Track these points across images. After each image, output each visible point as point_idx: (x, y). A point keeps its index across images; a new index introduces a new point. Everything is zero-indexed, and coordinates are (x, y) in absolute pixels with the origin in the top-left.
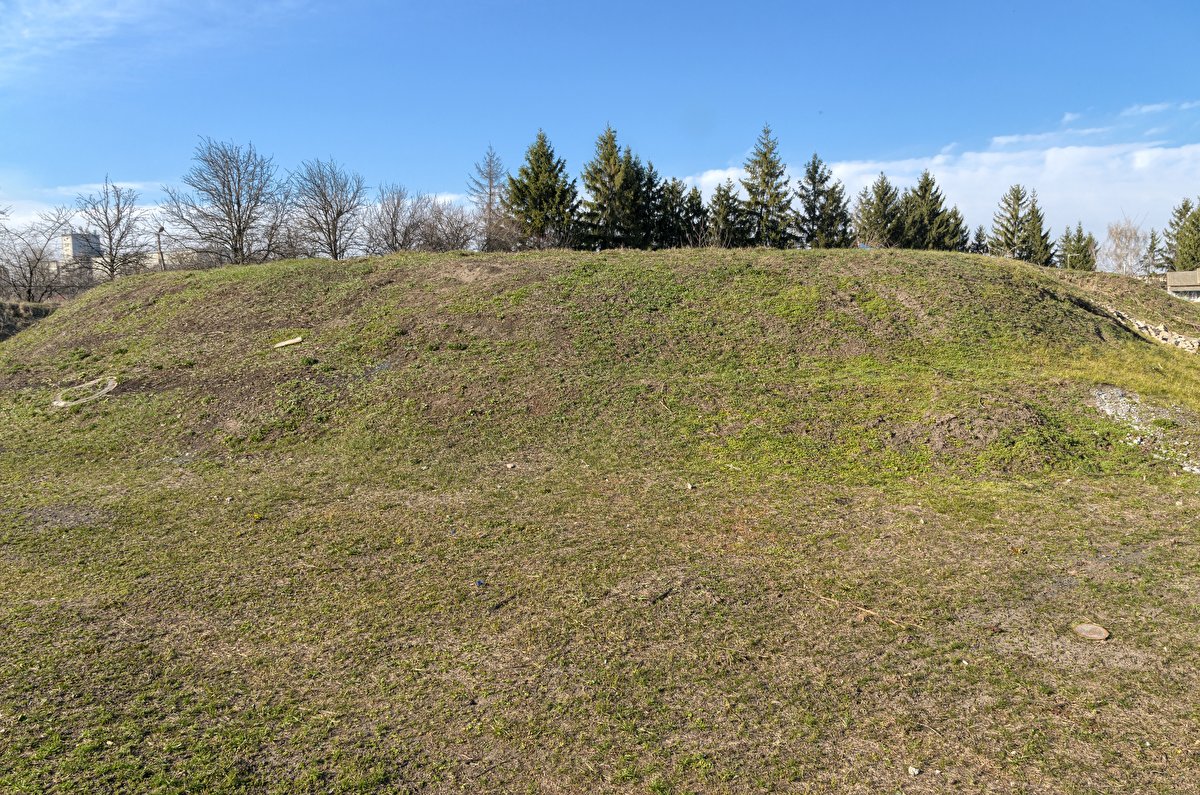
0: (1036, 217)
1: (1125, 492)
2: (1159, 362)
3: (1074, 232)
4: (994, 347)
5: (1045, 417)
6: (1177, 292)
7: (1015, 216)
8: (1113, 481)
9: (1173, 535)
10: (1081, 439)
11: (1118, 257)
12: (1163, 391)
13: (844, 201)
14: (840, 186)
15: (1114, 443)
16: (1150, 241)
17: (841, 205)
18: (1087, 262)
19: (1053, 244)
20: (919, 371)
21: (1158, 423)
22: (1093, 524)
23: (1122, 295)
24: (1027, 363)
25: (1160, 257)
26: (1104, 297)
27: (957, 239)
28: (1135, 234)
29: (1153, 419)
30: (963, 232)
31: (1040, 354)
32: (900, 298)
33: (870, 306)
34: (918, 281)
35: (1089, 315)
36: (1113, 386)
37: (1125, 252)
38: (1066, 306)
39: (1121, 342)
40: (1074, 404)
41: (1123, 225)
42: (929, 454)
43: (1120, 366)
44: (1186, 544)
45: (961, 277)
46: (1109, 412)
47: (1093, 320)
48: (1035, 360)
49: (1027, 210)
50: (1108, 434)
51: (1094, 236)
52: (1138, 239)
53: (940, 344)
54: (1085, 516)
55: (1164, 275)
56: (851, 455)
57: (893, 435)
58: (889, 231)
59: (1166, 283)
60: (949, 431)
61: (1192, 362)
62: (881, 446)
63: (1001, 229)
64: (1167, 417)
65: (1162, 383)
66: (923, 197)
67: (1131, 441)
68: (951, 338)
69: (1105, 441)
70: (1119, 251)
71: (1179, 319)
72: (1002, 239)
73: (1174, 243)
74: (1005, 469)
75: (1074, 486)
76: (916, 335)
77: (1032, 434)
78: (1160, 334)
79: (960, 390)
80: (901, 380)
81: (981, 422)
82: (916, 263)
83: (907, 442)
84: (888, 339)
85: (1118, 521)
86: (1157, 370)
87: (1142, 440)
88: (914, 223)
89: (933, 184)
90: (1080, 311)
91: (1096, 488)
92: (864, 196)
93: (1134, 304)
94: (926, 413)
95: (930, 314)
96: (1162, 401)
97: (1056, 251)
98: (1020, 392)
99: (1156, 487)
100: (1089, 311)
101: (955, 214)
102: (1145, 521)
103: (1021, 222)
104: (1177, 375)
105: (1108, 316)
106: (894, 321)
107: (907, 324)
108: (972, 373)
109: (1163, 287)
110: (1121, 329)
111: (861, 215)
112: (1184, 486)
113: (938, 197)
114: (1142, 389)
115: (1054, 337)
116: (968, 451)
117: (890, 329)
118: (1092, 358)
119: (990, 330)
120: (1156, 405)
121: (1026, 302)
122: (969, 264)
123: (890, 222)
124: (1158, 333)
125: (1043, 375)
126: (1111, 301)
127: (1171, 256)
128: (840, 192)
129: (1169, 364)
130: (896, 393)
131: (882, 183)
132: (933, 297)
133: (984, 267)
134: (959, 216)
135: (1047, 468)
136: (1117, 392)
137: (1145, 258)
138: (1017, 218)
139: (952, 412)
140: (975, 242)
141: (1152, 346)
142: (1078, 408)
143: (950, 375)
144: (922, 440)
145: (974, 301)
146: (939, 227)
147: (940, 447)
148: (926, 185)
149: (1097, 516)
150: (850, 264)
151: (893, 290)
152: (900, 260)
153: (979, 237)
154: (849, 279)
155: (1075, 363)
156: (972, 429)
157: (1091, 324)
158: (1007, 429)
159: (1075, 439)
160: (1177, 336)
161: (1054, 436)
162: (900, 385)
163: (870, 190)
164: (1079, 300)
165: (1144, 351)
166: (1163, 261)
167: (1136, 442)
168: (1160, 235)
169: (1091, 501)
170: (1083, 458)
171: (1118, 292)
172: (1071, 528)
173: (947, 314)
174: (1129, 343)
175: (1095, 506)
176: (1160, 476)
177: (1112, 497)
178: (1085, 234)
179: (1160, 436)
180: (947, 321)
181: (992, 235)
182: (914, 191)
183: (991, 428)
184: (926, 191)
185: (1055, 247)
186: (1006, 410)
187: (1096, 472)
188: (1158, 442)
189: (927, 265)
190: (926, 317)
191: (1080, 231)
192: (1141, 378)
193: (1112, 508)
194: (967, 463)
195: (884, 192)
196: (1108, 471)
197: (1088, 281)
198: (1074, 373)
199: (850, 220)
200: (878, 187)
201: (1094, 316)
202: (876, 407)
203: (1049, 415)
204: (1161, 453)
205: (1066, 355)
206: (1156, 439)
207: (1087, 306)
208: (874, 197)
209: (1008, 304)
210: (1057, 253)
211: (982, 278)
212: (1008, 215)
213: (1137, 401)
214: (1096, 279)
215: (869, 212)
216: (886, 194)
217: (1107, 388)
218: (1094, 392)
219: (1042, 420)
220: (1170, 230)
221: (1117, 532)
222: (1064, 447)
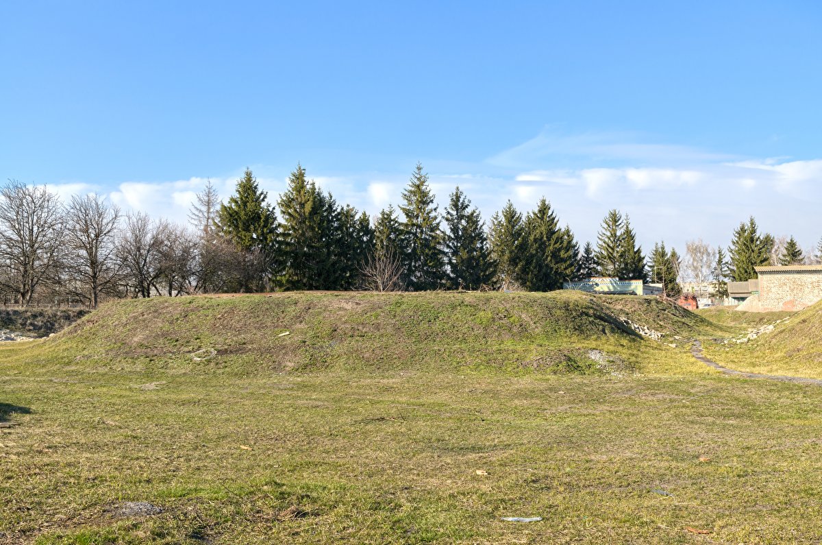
0: (629, 236)
3: (659, 249)
7: (614, 235)
11: (696, 268)
13: (480, 223)
14: (477, 212)
16: (718, 256)
17: (478, 227)
19: (645, 257)
25: (726, 269)
27: (571, 253)
28: (707, 250)
30: (575, 246)
37: (700, 264)
41: (697, 243)
49: (622, 231)
51: (675, 252)
52: (708, 254)
58: (516, 247)
59: (727, 291)
63: (604, 245)
66: (542, 218)
70: (695, 263)
72: (605, 253)
73: (736, 257)
88: (535, 240)
89: (549, 208)
92: (496, 219)
97: (648, 262)
101: (568, 232)
103: (618, 240)
110: (617, 329)
111: (494, 234)
113: (554, 219)
117: (520, 329)
123: (517, 240)
127: (735, 268)
128: (477, 216)
131: (510, 208)
132: (536, 316)
134: (571, 234)
137: (715, 269)
138: (616, 236)
140: (584, 255)
146: (556, 243)
148: (544, 209)
153: (588, 251)
163: (500, 214)
166: (729, 272)
168: (725, 251)
178: (668, 250)
181: (597, 249)
182: (535, 214)
184: (544, 214)
185: (647, 259)
191: (663, 248)
195: (511, 216)
199: (485, 239)
200: (507, 211)
208: (503, 220)
210: (649, 264)
212: (609, 234)
215: (501, 231)
216: (513, 217)
220: (733, 247)
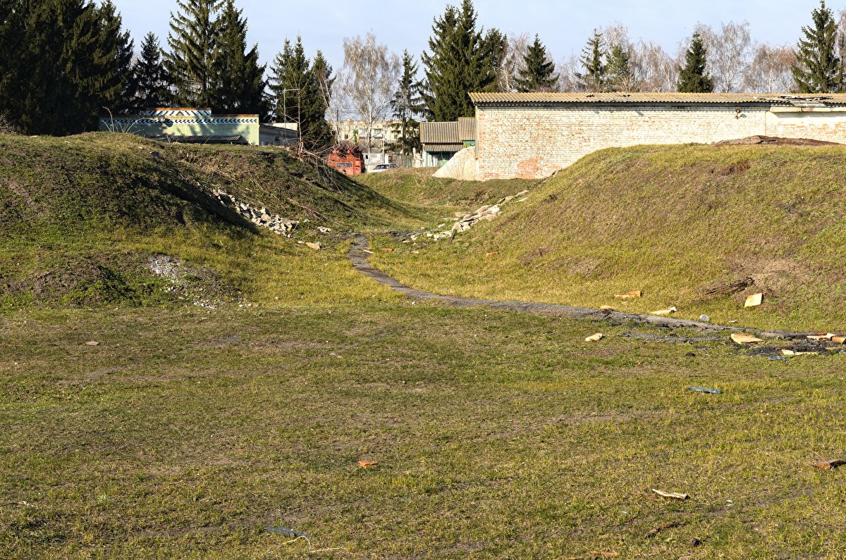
2: (221, 240)
4: (86, 227)
5: (112, 274)
10: (134, 288)
15: (155, 290)
20: (27, 245)
21: (187, 278)
24: (110, 239)
29: (185, 275)
31: (120, 232)
32: (12, 187)
34: (26, 172)
36: (165, 254)
38: (155, 192)
39: (196, 224)
40: (135, 267)
42: (32, 295)
45: (63, 168)
46: (158, 272)
48: (115, 237)
50: (153, 285)
53: (44, 225)
57: (9, 286)
60: (46, 282)
62: (2, 292)
64: (194, 274)
67: (167, 289)
68: (53, 220)
69: (150, 289)
74: (79, 303)
75: (119, 310)
76: (25, 218)
77: (99, 284)
79: (55, 257)
80: (13, 251)
81: (67, 276)
83: (18, 290)
84: (4, 221)
87: (174, 289)
90: (167, 197)
94: (30, 272)
95: (36, 201)
98: (98, 259)
100: (177, 196)
106: (8, 206)
107: (18, 209)
108: (66, 246)
115: (136, 219)
116: (57, 294)
117: (4, 213)
119: (83, 213)
122: (72, 155)
125: (117, 247)
130: (10, 260)
132: (39, 186)
133: (85, 157)
135: (105, 302)
136: (167, 259)
139: (48, 271)
142: (138, 270)
143: (50, 248)
144: (27, 289)
145: (72, 190)
147: (40, 292)
151: (6, 180)
155: (145, 240)
156: (60, 281)
158: (83, 280)
159: (130, 288)
161: (115, 285)
162: (13, 254)
167: (170, 289)
170: (131, 298)
173: (50, 200)
179: (186, 286)
180: (50, 206)
183: (73, 280)
186: (84, 269)
190: (33, 203)
194: (56, 301)
198: (139, 246)
203: (116, 274)
206: (183, 288)
209: (101, 192)
211: (82, 168)
213: (178, 264)
217: (160, 256)
218: (151, 259)
219: (110, 275)
222: (120, 292)
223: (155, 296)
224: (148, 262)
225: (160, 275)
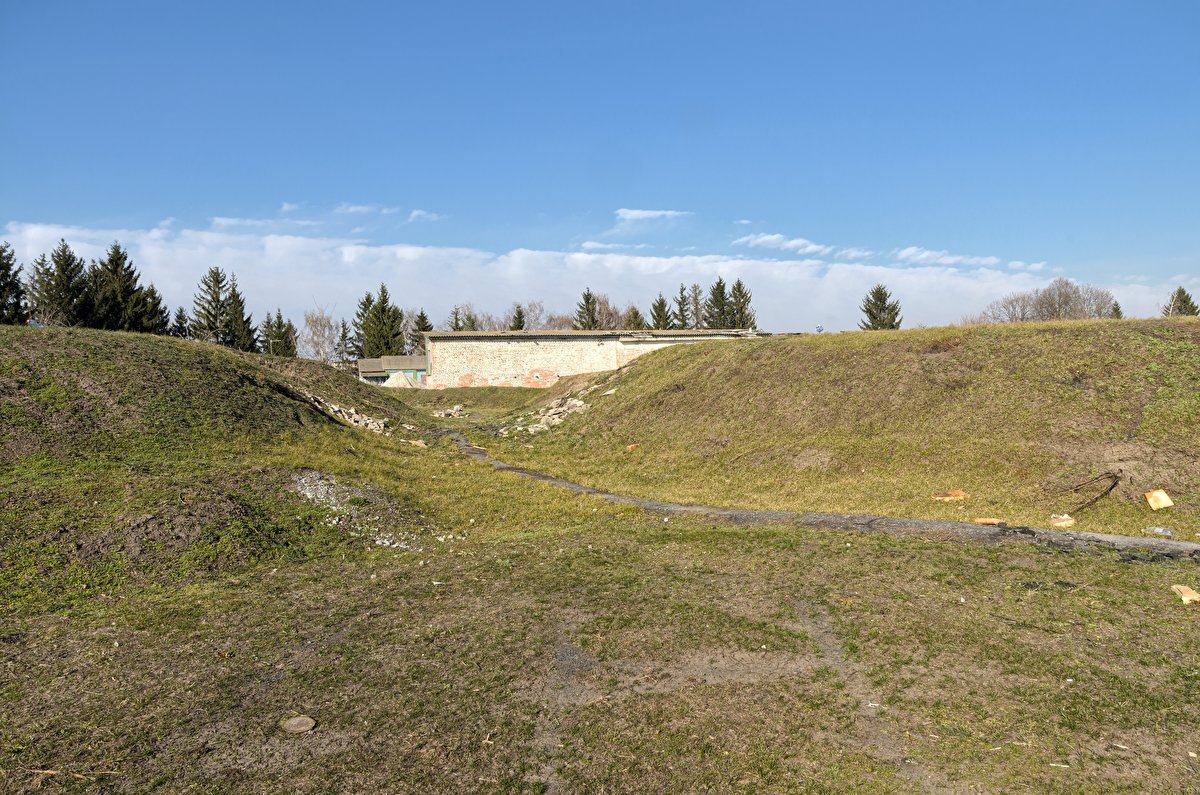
0: (236, 301)
1: (327, 573)
2: (351, 444)
3: (274, 319)
4: (194, 436)
5: (249, 506)
6: (365, 378)
7: (216, 299)
8: (316, 565)
9: (369, 608)
10: (285, 526)
11: (316, 344)
12: (356, 471)
13: (15, 268)
14: (9, 251)
15: (315, 526)
16: (341, 330)
17: (11, 273)
18: (289, 349)
19: (256, 329)
20: (110, 468)
21: (352, 502)
22: (298, 611)
23: (318, 381)
24: (229, 452)
25: (351, 345)
26: (303, 383)
27: (157, 320)
28: (329, 322)
29: (349, 498)
30: (162, 312)
31: (242, 441)
32: (83, 384)
33: (44, 395)
34: (104, 365)
35: (287, 400)
36: (311, 469)
37: (321, 339)
38: (266, 391)
39: (317, 426)
40: (277, 491)
41: (317, 314)
42: (124, 562)
43: (318, 450)
44: (380, 615)
45: (154, 361)
46: (309, 496)
47: (291, 405)
48: (237, 448)
49: (227, 294)
50: (310, 517)
51: (293, 323)
52: (331, 328)
53: (133, 435)
54: (291, 605)
55: (356, 362)
56: (24, 578)
57: (79, 547)
58: (75, 307)
59: (357, 370)
60: (147, 534)
61: (380, 442)
62: (64, 562)
63: (203, 311)
64: (359, 495)
65: (355, 464)
66: (114, 271)
67: (330, 522)
68: (146, 429)
69: (307, 524)
70: (315, 338)
71: (367, 402)
72: (204, 322)
73: (362, 332)
74: (210, 567)
75: (280, 576)
76: (104, 427)
77: (237, 527)
78: (353, 418)
79: (158, 486)
80: (87, 480)
81: (182, 519)
82: (100, 344)
83: (97, 552)
84: (70, 433)
85: (321, 604)
86: (350, 451)
87: (340, 520)
88: (105, 300)
89: (125, 258)
90: (278, 396)
91: (300, 574)
92: (42, 265)
93: (328, 389)
94: (118, 516)
95: (120, 403)
96: (355, 481)
97: (259, 336)
98: (223, 482)
99: (354, 564)
100: (288, 396)
101: (152, 292)
102: (345, 599)
103: (222, 306)
104: (367, 455)
105: (305, 401)
106: (77, 411)
107: (93, 415)
108: (171, 466)
109: (354, 373)
110: (319, 414)
111: (38, 286)
112: (377, 559)
113: (132, 273)
114: (337, 470)
115: (255, 423)
116: (169, 553)
117: (71, 422)
118: (292, 443)
119: (188, 418)
120: (349, 485)
121: (226, 387)
123: (77, 297)
124: (350, 415)
125: (245, 463)
126: (308, 387)
127: (360, 344)
128: (9, 257)
129: (360, 445)
130: (81, 496)
131: (64, 251)
132: (123, 383)
133: (180, 351)
134: (157, 295)
135: (253, 560)
136: (315, 475)
137: (339, 345)
138: (218, 301)
139: (149, 512)
140: (175, 324)
141: (345, 429)
142: (281, 495)
143: (146, 471)
144: (114, 549)
145: (170, 388)
146: (135, 306)
147: (137, 553)
148: (117, 258)
149: (302, 602)
150: (16, 344)
151: (74, 375)
152: (81, 340)
153: (181, 317)
154: (15, 362)
155: (276, 449)
156: (172, 529)
157: (290, 409)
158: (210, 524)
159: (280, 526)
160: (366, 418)
161: (259, 526)
162: (86, 486)
163: (48, 258)
164: (277, 385)
165: (338, 433)
166: (354, 349)
167: (334, 522)
168: (349, 324)
169: (296, 588)
170: (287, 545)
171: (314, 378)
172: (278, 619)
173: (140, 402)
174: (325, 427)
175: (300, 593)
176: (357, 553)
177: (316, 580)
178: (285, 321)
179: (355, 514)
180: (141, 410)
181: (194, 317)
182: (103, 264)
183: (194, 525)
184: (118, 265)
185: (258, 332)
186: (208, 503)
187: (300, 557)
188: (354, 520)
189: (115, 347)
190: (115, 406)
191: (279, 317)
192: (336, 459)
193: (316, 592)
194: (169, 567)
195: (66, 261)
196: (311, 555)
197: (287, 367)
198: (275, 459)
199: (23, 292)
200: (59, 256)
201: (292, 402)
202: (55, 515)
203: (253, 505)
204: (356, 531)
205: (267, 441)
206: (351, 518)
207: (285, 392)
208: (54, 267)
209: (207, 390)
210: (261, 339)
211: (178, 362)
212: (209, 298)
213: (333, 482)
214: (294, 364)
215: (49, 284)
216: (70, 264)
217: (306, 472)
218: (295, 477)
219: (246, 510)
220: (358, 320)
221: (320, 615)
222: (269, 536)
223: (318, 536)
224: (292, 482)
225: (313, 500)
